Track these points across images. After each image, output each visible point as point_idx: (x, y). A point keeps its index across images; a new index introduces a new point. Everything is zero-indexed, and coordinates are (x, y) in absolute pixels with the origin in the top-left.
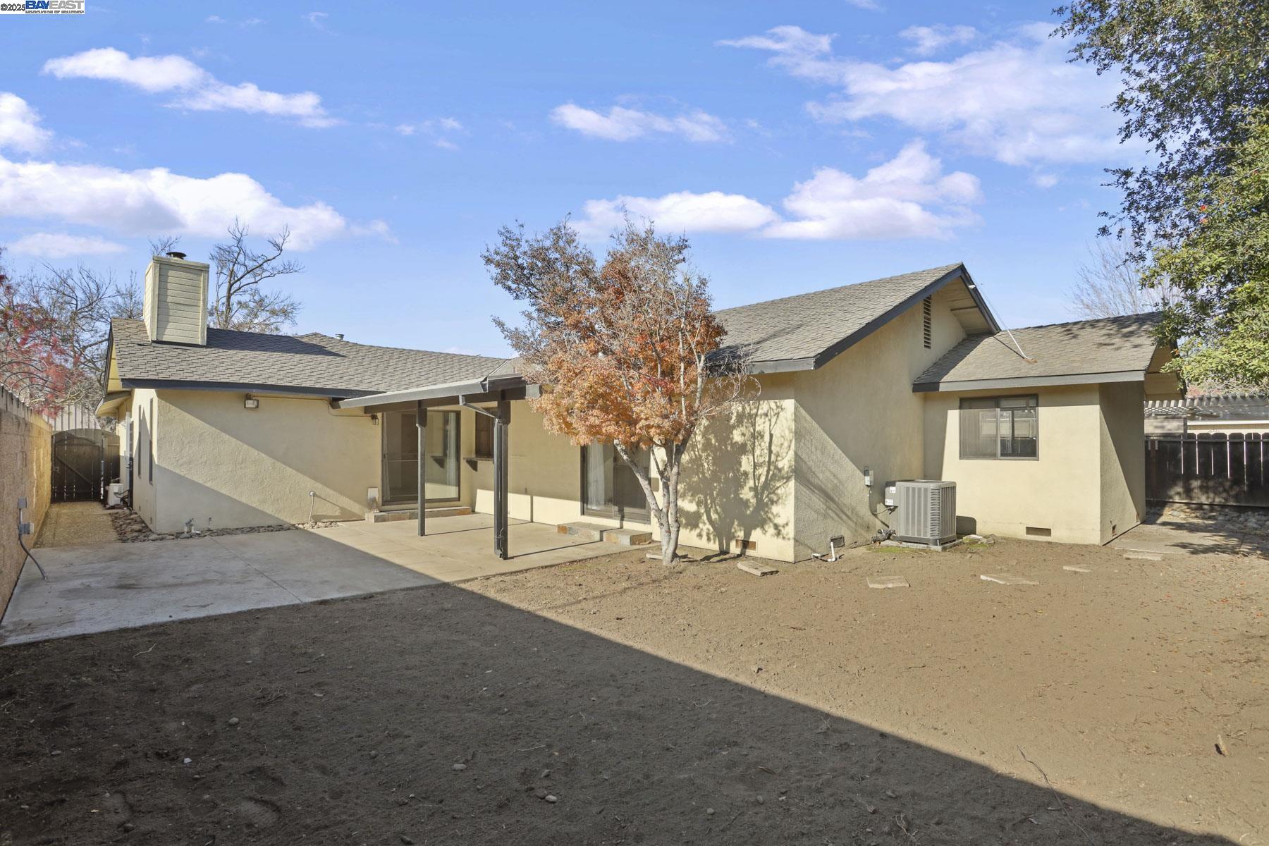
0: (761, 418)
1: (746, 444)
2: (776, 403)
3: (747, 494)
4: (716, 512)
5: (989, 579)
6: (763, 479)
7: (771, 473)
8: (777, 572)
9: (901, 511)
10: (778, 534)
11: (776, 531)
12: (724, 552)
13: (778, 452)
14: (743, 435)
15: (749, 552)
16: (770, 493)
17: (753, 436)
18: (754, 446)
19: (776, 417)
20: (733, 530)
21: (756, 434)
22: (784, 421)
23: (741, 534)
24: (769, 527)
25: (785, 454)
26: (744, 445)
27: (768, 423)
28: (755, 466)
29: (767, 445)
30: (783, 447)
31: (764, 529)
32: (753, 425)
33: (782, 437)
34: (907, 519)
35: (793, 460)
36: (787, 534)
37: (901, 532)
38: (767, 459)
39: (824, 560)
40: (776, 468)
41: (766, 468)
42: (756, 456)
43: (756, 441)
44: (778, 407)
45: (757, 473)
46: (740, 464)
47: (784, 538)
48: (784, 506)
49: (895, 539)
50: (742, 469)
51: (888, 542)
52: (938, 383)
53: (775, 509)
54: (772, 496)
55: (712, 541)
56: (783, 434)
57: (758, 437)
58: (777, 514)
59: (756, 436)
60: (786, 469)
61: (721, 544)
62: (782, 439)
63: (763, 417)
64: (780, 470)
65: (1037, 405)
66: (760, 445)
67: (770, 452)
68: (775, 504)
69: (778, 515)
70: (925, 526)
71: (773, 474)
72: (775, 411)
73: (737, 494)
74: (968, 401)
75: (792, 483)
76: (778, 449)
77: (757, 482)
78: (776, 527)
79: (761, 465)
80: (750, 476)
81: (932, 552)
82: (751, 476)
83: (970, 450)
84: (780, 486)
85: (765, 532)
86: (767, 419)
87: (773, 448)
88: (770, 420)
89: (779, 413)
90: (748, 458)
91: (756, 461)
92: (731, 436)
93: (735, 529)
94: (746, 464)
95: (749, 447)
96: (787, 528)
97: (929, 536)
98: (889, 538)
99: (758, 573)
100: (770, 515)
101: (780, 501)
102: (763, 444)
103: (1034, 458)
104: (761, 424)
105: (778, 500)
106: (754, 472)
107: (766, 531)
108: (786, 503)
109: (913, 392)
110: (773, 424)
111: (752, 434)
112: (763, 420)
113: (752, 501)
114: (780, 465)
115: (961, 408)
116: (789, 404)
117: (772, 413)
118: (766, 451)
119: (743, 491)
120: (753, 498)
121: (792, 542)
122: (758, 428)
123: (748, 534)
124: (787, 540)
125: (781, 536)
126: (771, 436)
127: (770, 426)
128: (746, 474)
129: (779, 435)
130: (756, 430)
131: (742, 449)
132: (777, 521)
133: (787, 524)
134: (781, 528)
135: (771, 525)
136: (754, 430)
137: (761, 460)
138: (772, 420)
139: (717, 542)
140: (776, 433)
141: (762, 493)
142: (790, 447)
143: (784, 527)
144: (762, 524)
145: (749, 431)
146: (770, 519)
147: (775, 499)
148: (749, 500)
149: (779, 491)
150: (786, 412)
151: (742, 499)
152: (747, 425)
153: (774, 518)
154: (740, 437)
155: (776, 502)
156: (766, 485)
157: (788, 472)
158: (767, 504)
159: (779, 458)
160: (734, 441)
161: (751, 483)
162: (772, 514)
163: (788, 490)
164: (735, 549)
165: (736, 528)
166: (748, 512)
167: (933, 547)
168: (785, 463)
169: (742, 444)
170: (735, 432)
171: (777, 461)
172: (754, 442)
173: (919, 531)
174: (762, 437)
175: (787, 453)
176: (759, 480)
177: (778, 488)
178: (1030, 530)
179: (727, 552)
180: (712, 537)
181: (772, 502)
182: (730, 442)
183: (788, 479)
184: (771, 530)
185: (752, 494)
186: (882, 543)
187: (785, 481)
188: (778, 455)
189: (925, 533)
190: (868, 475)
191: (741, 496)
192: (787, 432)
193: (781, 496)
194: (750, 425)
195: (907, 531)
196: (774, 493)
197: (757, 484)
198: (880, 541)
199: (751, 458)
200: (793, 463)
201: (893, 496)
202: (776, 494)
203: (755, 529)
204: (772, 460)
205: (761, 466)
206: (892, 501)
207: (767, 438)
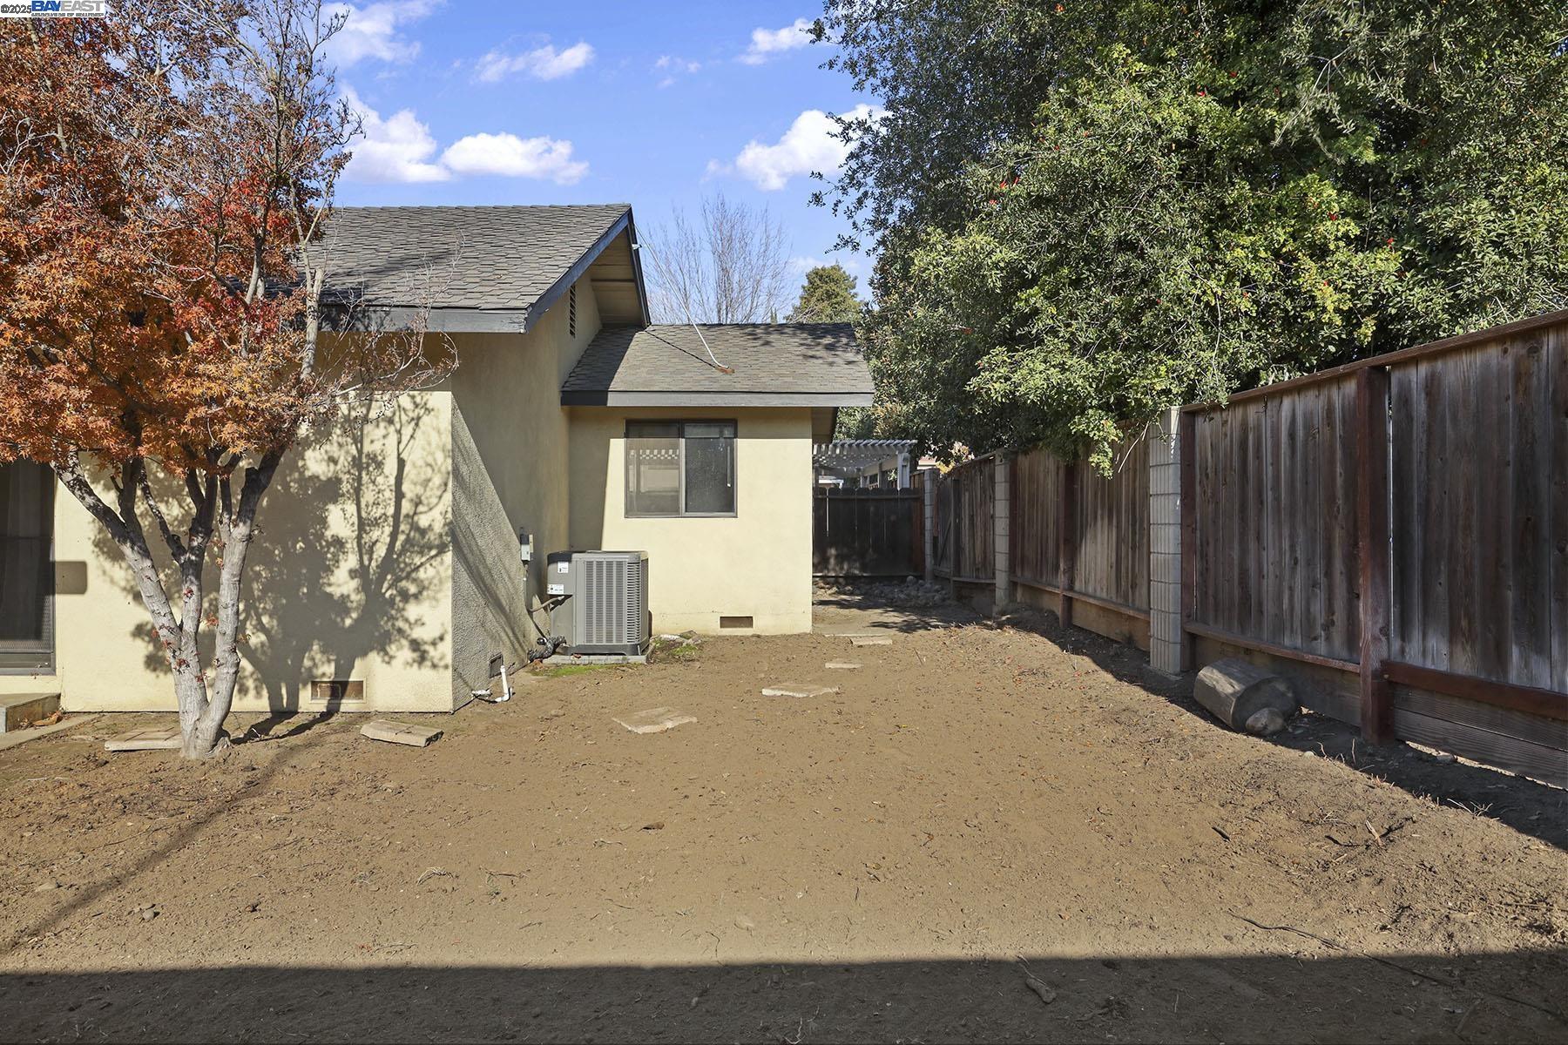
0: (378, 426)
1: (339, 481)
2: (413, 397)
3: (342, 582)
4: (261, 627)
5: (779, 693)
6: (381, 551)
7: (402, 538)
8: (442, 733)
9: (579, 603)
10: (422, 658)
11: (416, 655)
12: (280, 714)
13: (419, 497)
14: (333, 460)
15: (348, 705)
16: (398, 579)
17: (357, 462)
18: (360, 484)
19: (413, 423)
20: (307, 663)
21: (364, 460)
22: (434, 437)
23: (327, 670)
24: (400, 648)
25: (434, 500)
26: (335, 482)
27: (393, 438)
28: (363, 525)
29: (392, 481)
30: (430, 484)
31: (386, 653)
32: (358, 441)
33: (429, 465)
34: (589, 616)
35: (450, 509)
36: (441, 659)
37: (579, 640)
38: (391, 511)
39: (490, 702)
40: (415, 527)
41: (388, 530)
42: (363, 505)
43: (364, 473)
44: (416, 406)
45: (366, 539)
46: (323, 522)
47: (434, 666)
48: (434, 603)
49: (566, 651)
50: (328, 534)
51: (555, 659)
52: (606, 392)
53: (412, 611)
54: (404, 583)
55: (252, 693)
56: (430, 460)
57: (368, 465)
58: (416, 621)
59: (364, 464)
60: (438, 527)
61: (274, 697)
62: (429, 470)
63: (382, 425)
64: (423, 532)
65: (736, 437)
66: (374, 482)
67: (399, 495)
68: (412, 600)
69: (419, 622)
70: (620, 624)
71: (408, 540)
72: (411, 415)
73: (315, 584)
74: (640, 424)
75: (448, 557)
76: (419, 490)
77: (366, 558)
78: (415, 645)
79: (376, 523)
80: (349, 546)
81: (629, 666)
82: (351, 545)
83: (640, 505)
84: (422, 564)
85: (389, 659)
86: (392, 429)
87: (405, 487)
88: (399, 432)
89: (419, 418)
90: (343, 510)
91: (364, 515)
92: (300, 463)
93: (313, 659)
94: (339, 520)
95: (345, 487)
96: (441, 646)
97: (625, 642)
98: (554, 652)
99: (422, 742)
100: (400, 624)
101: (425, 593)
102: (380, 480)
103: (731, 514)
104: (378, 440)
105: (420, 592)
106: (359, 538)
107: (392, 657)
108: (439, 596)
109: (562, 404)
110: (405, 439)
111: (354, 457)
112: (381, 431)
113: (354, 597)
114: (423, 521)
115: (627, 436)
116: (442, 401)
117: (404, 418)
118: (389, 495)
119: (332, 579)
120: (357, 591)
121: (449, 672)
122: (367, 448)
123: (345, 667)
124: (441, 670)
125: (428, 663)
126: (401, 463)
127: (399, 443)
128: (338, 543)
129: (420, 463)
130: (365, 450)
131: (329, 490)
132: (417, 633)
133: (441, 638)
134: (427, 647)
135: (405, 642)
136: (360, 451)
137: (377, 512)
138: (403, 432)
139: (265, 693)
140: (414, 456)
141: (381, 579)
142: (446, 485)
143: (434, 644)
144: (381, 643)
145: (347, 452)
146: (400, 631)
147: (413, 589)
148: (348, 596)
149: (421, 574)
150: (437, 417)
151: (330, 595)
152: (340, 439)
153: (411, 629)
154: (324, 464)
155: (416, 596)
156: (388, 563)
157: (441, 536)
158: (392, 601)
159: (421, 509)
160: (308, 474)
161: (351, 561)
162: (407, 620)
163: (440, 570)
164: (311, 703)
165: (318, 657)
166: (348, 622)
167: (633, 659)
168: (434, 518)
169: (329, 480)
170: (309, 454)
171: (415, 513)
172: (359, 478)
173: (609, 634)
174: (379, 465)
175: (440, 497)
176: (371, 552)
177: (417, 569)
178: (726, 621)
179: (292, 712)
180: (250, 683)
181: (406, 596)
182: (296, 475)
183: (442, 549)
184: (403, 653)
185: (355, 583)
186: (545, 661)
187: (433, 552)
188: (417, 502)
189: (619, 638)
190: (527, 543)
191: (328, 590)
192: (440, 456)
193: (426, 583)
194: (350, 440)
195: (589, 636)
196: (408, 577)
197: (366, 563)
198: (542, 657)
199: (351, 508)
200: (449, 515)
201: (561, 579)
202: (414, 580)
203: (364, 654)
204: (404, 511)
205: (378, 524)
206: (562, 587)
207: (391, 467)
